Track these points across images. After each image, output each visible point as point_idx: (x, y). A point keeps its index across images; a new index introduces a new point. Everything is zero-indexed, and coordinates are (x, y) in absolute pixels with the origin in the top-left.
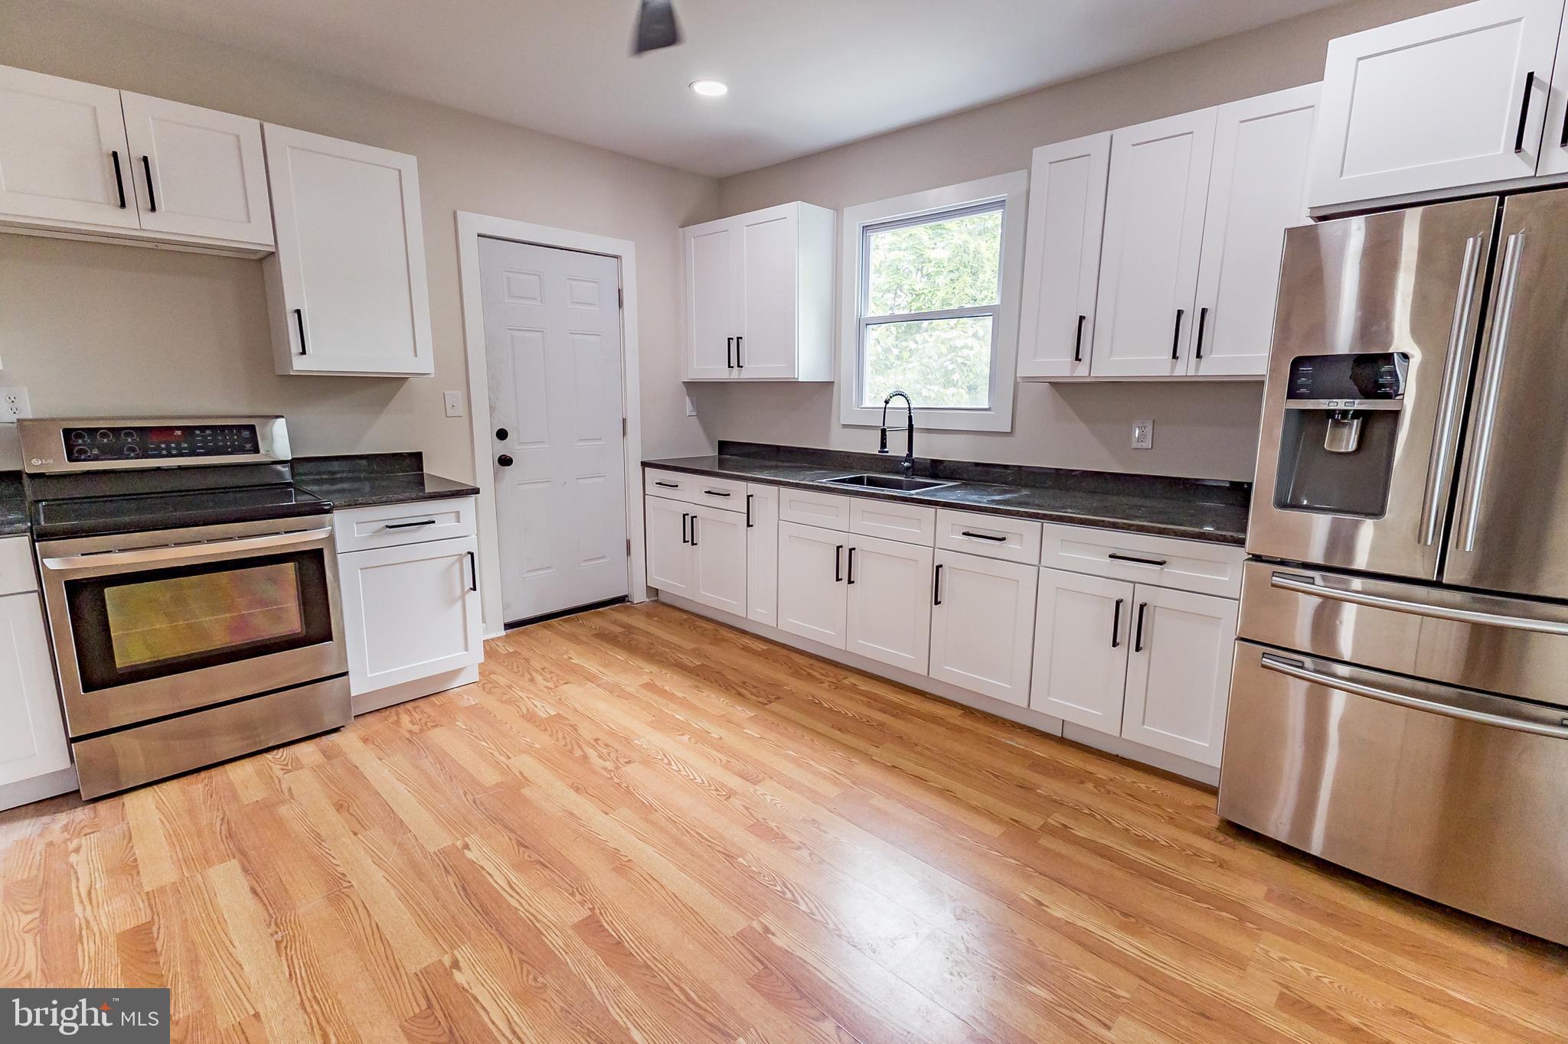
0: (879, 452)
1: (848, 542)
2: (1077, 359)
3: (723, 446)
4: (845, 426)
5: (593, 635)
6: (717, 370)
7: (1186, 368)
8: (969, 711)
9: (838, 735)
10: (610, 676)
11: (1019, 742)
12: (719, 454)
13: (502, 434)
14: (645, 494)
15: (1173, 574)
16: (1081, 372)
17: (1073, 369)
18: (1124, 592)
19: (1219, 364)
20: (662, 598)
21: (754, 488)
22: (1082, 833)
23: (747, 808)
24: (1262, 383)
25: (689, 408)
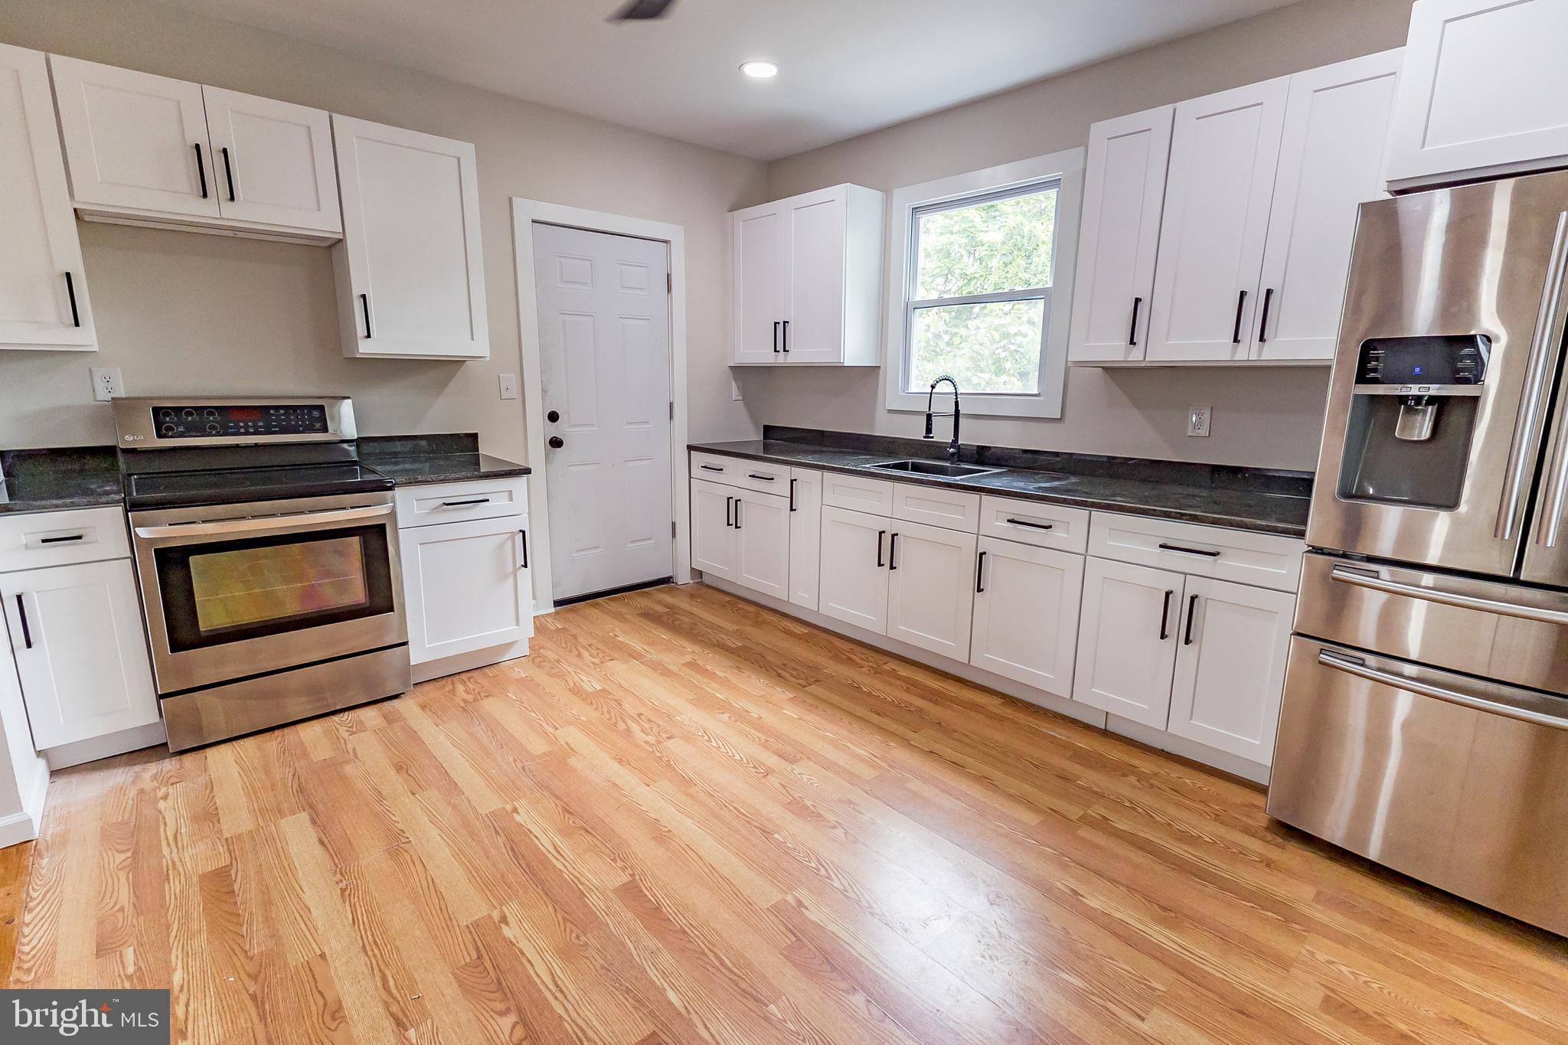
0: (924, 437)
1: (890, 527)
2: (1132, 342)
3: (768, 430)
4: (889, 411)
5: (638, 615)
6: (762, 355)
7: (1248, 352)
8: (1010, 701)
9: (876, 719)
10: (654, 655)
11: (1061, 733)
12: (764, 438)
13: (553, 417)
14: (690, 477)
15: (1229, 565)
16: (1136, 356)
17: (1127, 353)
18: (1174, 583)
19: (1282, 348)
20: (706, 580)
21: (798, 472)
22: (1122, 825)
23: (784, 787)
24: (1330, 367)
25: (735, 393)
